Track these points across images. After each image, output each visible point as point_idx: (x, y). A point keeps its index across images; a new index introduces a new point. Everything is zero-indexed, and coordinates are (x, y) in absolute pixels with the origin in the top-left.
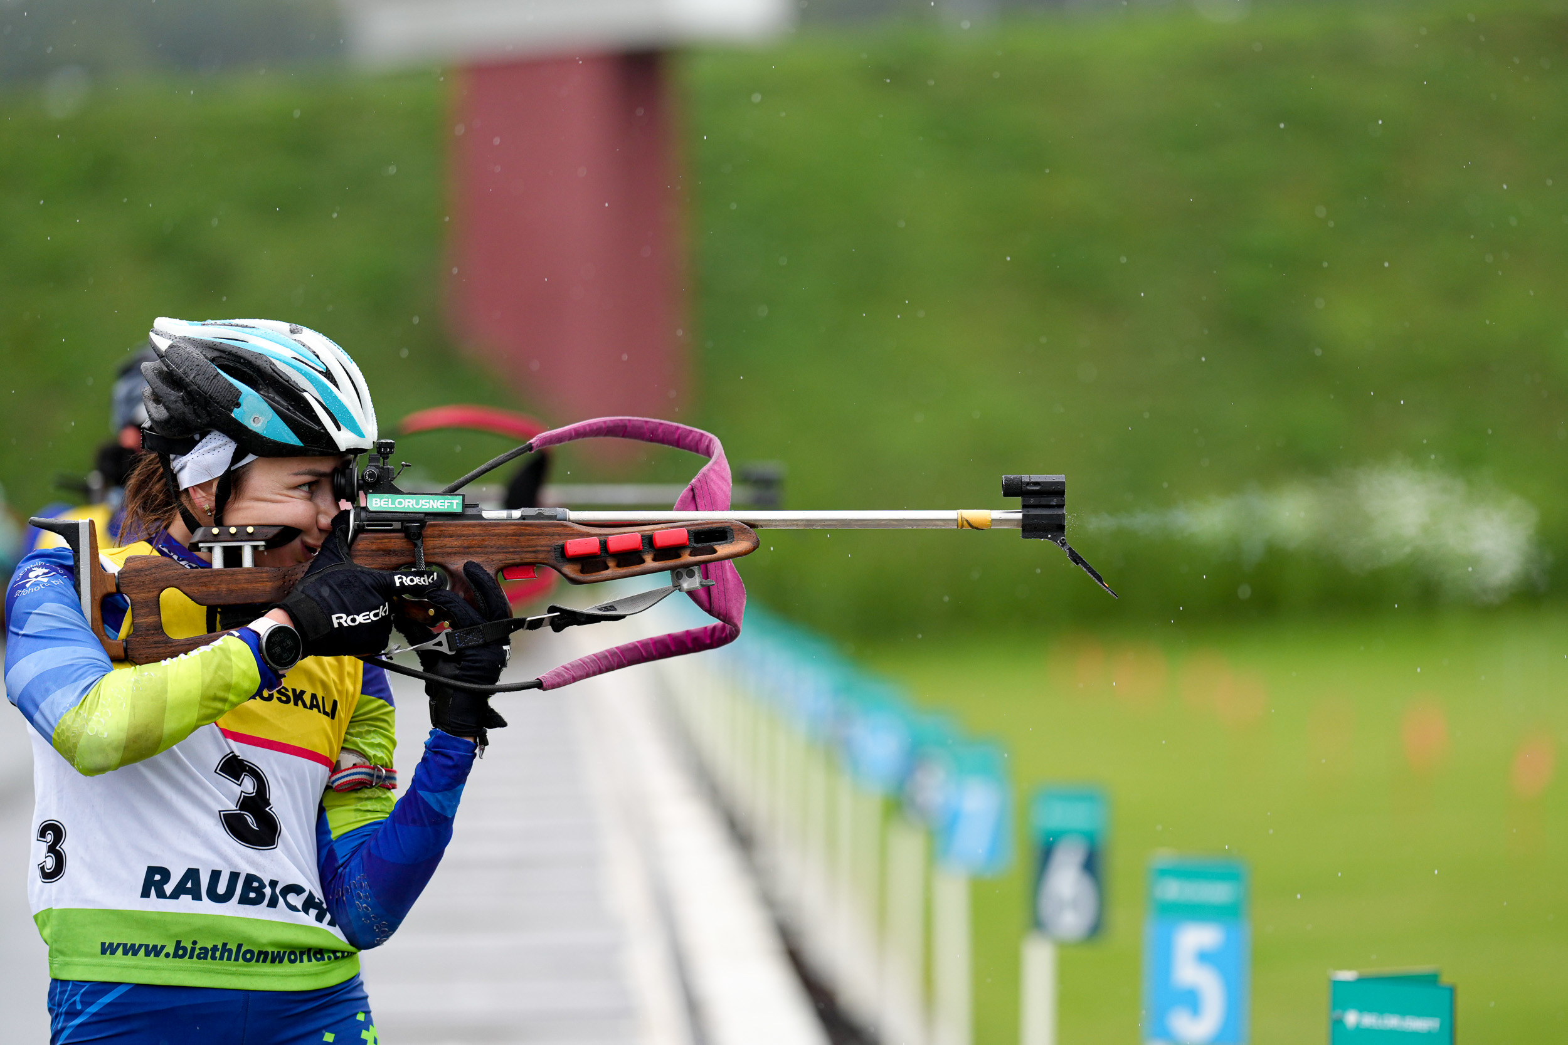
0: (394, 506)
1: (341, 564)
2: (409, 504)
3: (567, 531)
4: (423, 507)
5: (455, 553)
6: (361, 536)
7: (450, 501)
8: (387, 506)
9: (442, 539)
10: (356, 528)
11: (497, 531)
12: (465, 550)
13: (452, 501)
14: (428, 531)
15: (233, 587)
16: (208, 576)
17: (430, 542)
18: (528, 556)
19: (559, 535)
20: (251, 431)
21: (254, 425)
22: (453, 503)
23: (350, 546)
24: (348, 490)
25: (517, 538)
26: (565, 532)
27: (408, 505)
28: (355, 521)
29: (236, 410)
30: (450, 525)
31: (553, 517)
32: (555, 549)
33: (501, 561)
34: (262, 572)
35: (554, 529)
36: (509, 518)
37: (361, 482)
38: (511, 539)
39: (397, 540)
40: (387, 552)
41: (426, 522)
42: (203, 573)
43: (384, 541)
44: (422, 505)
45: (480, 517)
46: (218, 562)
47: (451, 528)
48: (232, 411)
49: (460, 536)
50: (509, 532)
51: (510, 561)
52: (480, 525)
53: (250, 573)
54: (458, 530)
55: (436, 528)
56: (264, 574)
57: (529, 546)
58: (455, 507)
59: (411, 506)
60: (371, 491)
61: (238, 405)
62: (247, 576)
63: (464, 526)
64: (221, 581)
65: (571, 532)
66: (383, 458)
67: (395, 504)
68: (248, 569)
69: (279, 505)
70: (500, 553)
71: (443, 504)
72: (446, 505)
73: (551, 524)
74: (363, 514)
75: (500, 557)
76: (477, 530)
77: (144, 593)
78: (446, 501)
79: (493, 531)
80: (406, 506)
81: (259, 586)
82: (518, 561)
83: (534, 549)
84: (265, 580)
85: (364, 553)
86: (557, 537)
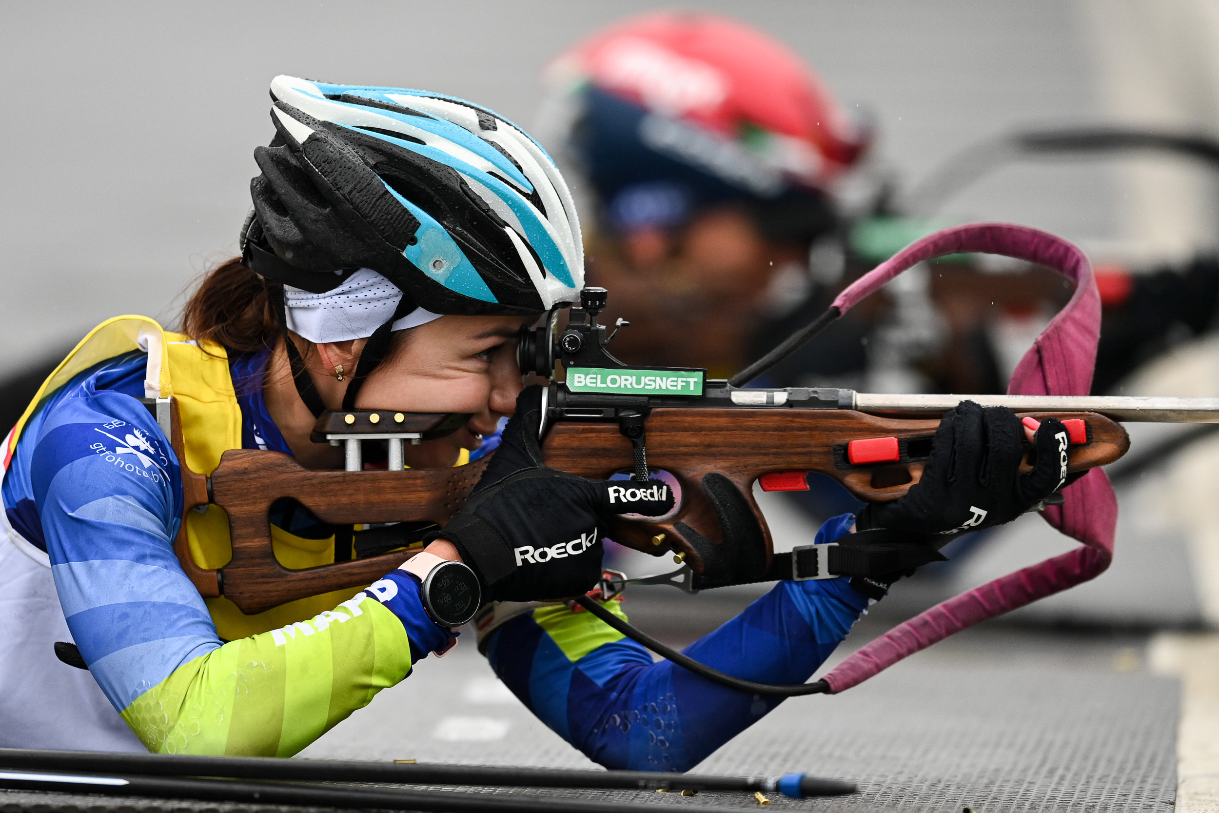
0: (605, 386)
1: (531, 469)
2: (626, 382)
3: (852, 424)
4: (647, 387)
5: (692, 455)
6: (559, 427)
7: (684, 379)
8: (594, 385)
9: (673, 433)
10: (550, 415)
11: (751, 422)
12: (708, 452)
13: (688, 379)
14: (653, 422)
15: (374, 498)
16: (339, 482)
17: (656, 438)
18: (795, 459)
19: (841, 430)
20: (429, 278)
21: (434, 271)
22: (689, 382)
23: (541, 441)
24: (540, 361)
25: (781, 433)
26: (850, 426)
27: (625, 385)
28: (549, 404)
29: (409, 247)
30: (685, 414)
31: (834, 404)
32: (835, 450)
33: (757, 465)
34: (416, 478)
35: (834, 421)
36: (770, 404)
37: (558, 348)
38: (771, 435)
39: (608, 435)
40: (595, 453)
41: (651, 409)
42: (332, 477)
43: (590, 435)
44: (646, 384)
45: (728, 402)
46: (353, 462)
47: (689, 419)
48: (403, 249)
49: (700, 429)
50: (770, 424)
51: (770, 467)
52: (728, 414)
53: (399, 479)
54: (697, 421)
55: (664, 418)
56: (418, 481)
57: (798, 446)
58: (692, 388)
59: (629, 386)
60: (572, 363)
61: (414, 241)
62: (393, 483)
63: (704, 414)
64: (356, 490)
65: (857, 426)
66: (590, 314)
67: (605, 383)
68: (396, 473)
69: (444, 383)
70: (756, 454)
71: (675, 384)
72: (680, 384)
73: (830, 414)
74: (560, 396)
75: (755, 460)
76: (723, 421)
77: (248, 505)
78: (680, 379)
79: (748, 423)
80: (622, 386)
81: (413, 497)
82: (783, 466)
83: (805, 450)
84: (419, 489)
85: (562, 452)
86: (839, 433)
